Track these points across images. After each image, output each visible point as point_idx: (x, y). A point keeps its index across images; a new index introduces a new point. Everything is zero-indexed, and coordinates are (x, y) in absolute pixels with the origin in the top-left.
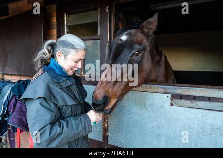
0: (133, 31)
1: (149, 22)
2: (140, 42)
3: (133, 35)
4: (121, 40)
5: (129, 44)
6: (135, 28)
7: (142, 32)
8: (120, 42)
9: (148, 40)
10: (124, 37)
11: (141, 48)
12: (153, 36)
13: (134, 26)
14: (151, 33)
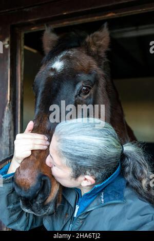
0: (71, 53)
1: (97, 36)
2: (88, 70)
3: (73, 58)
4: (54, 70)
5: (70, 75)
6: (75, 47)
7: (89, 53)
8: (52, 74)
9: (99, 65)
10: (58, 65)
11: (91, 78)
12: (107, 60)
13: (72, 45)
14: (103, 54)
